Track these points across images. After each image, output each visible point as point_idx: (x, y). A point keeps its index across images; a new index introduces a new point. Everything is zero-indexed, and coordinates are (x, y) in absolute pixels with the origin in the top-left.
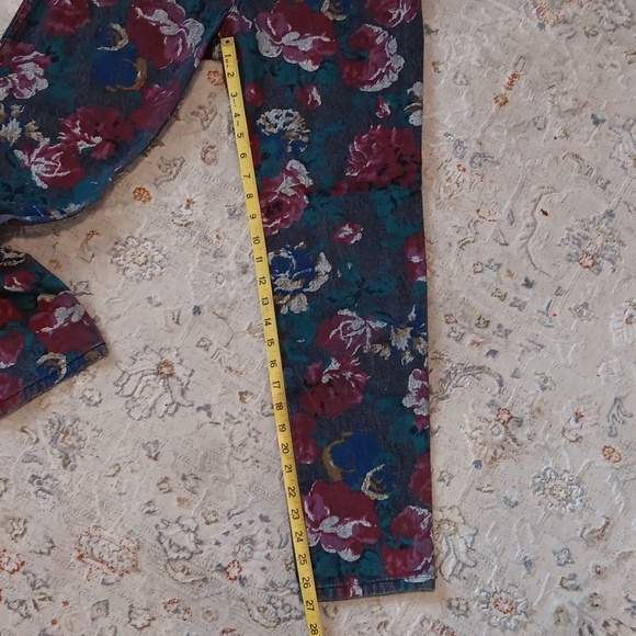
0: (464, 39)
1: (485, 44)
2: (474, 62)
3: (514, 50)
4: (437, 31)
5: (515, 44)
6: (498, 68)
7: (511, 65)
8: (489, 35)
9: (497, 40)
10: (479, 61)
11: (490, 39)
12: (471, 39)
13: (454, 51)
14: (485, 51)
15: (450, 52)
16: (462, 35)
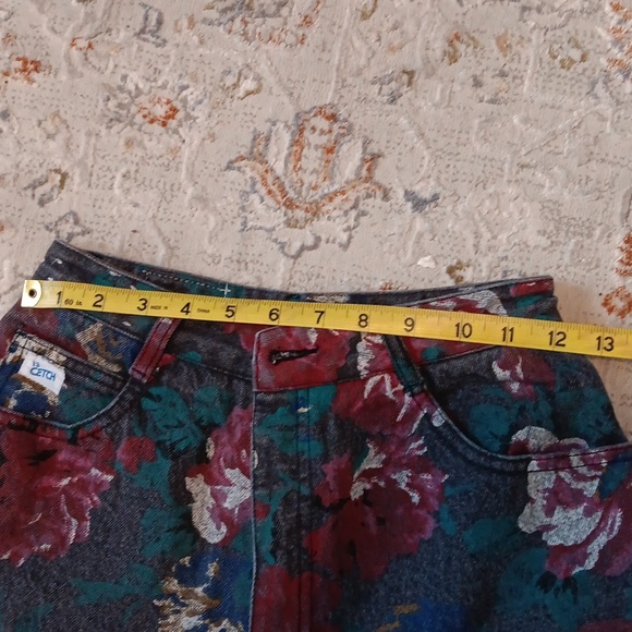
0: (494, 196)
1: (546, 193)
2: (534, 239)
3: (612, 186)
4: (435, 198)
5: (609, 170)
6: (590, 236)
7: (616, 219)
8: (547, 170)
9: (568, 174)
10: (543, 233)
11: (552, 176)
12: (511, 191)
13: (483, 230)
14: (551, 209)
15: (477, 235)
16: (491, 190)
